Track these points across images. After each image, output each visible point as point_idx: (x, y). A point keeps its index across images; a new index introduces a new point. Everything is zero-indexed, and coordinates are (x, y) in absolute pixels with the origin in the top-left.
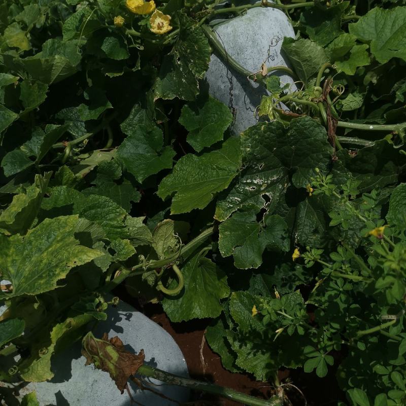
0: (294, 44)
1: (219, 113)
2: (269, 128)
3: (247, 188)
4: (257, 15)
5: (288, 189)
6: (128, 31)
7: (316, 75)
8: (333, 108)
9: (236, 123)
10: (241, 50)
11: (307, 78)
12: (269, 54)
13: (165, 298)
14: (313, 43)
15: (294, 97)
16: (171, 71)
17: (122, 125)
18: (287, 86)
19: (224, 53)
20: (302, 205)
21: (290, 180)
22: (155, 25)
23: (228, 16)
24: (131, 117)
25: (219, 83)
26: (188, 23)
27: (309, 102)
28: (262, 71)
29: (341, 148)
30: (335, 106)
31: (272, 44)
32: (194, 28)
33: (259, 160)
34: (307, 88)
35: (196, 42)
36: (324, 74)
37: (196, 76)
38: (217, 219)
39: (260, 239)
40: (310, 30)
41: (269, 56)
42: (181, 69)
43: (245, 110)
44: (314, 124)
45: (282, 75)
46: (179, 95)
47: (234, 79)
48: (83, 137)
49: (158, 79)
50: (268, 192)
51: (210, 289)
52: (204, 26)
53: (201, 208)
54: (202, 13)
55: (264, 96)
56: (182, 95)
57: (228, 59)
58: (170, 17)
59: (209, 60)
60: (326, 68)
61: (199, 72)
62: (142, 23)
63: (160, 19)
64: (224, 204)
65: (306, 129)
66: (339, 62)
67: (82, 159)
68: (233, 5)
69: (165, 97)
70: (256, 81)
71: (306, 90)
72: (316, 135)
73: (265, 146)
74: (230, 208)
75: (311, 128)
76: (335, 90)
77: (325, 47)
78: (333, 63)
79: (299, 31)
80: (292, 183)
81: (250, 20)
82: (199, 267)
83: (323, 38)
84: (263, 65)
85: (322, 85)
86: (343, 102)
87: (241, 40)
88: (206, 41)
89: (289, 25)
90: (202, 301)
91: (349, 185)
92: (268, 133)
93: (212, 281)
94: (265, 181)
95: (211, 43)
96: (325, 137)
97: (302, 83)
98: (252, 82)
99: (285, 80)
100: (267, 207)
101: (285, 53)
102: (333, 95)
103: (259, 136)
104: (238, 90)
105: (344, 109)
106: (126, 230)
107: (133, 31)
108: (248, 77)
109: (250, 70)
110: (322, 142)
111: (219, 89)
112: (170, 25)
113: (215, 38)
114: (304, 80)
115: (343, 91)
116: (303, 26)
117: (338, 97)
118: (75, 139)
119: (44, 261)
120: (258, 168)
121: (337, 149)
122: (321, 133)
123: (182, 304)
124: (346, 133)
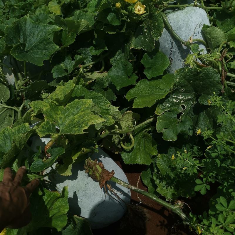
0: (209, 29)
1: (163, 60)
2: (190, 71)
3: (174, 100)
4: (191, 10)
5: (195, 104)
6: (122, 11)
7: (218, 47)
8: (226, 66)
9: (171, 67)
10: (180, 28)
11: (213, 48)
12: (194, 32)
13: (123, 151)
14: (219, 29)
15: (205, 57)
16: (141, 35)
17: (111, 60)
18: (202, 50)
19: (171, 28)
20: (202, 114)
21: (197, 100)
22: (137, 9)
23: (175, 9)
24: (116, 56)
25: (166, 44)
26: (154, 11)
27: (213, 60)
28: (190, 40)
29: (227, 87)
30: (227, 65)
31: (197, 27)
32: (157, 13)
33: (182, 87)
34: (213, 53)
35: (157, 21)
36: (223, 47)
37: (154, 39)
38: (156, 114)
39: (177, 127)
40: (218, 22)
41: (194, 33)
42: (147, 34)
43: (177, 60)
44: (214, 72)
45: (200, 44)
46: (143, 48)
47: (174, 43)
48: (90, 63)
49: (134, 38)
50: (185, 104)
51: (147, 150)
52: (162, 13)
53: (149, 106)
54: (162, 6)
55: (189, 54)
56: (145, 47)
57: (172, 32)
58: (145, 6)
59: (163, 31)
60: (225, 44)
61: (156, 37)
62: (130, 8)
63: (140, 7)
64: (161, 107)
65: (209, 74)
66: (232, 42)
67: (87, 75)
68: (178, 3)
69: (136, 47)
70: (186, 45)
71: (212, 53)
72: (214, 78)
73: (187, 80)
74: (164, 109)
75: (212, 74)
76: (228, 56)
77: (225, 33)
78: (228, 41)
79: (212, 22)
80: (198, 102)
81: (187, 13)
82: (143, 138)
83: (225, 27)
84: (191, 37)
85: (221, 52)
86: (232, 63)
87: (181, 23)
88: (162, 21)
89: (207, 18)
90: (142, 155)
91: (230, 103)
92: (189, 73)
93: (149, 146)
94: (184, 98)
95: (165, 22)
96: (219, 79)
97: (210, 50)
98: (184, 46)
99: (202, 47)
100: (183, 112)
101: (203, 33)
102: (226, 59)
103: (184, 74)
104: (175, 49)
105: (232, 67)
106: (109, 111)
107: (124, 11)
108: (182, 43)
109: (183, 39)
110: (217, 82)
111: (165, 47)
112: (145, 10)
113: (167, 20)
114: (212, 48)
115: (232, 57)
116: (215, 19)
117: (229, 60)
118: (86, 64)
119: (76, 120)
120: (181, 91)
121: (225, 87)
122: (217, 77)
123: (131, 156)
124: (231, 80)
